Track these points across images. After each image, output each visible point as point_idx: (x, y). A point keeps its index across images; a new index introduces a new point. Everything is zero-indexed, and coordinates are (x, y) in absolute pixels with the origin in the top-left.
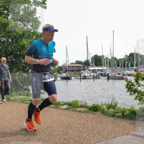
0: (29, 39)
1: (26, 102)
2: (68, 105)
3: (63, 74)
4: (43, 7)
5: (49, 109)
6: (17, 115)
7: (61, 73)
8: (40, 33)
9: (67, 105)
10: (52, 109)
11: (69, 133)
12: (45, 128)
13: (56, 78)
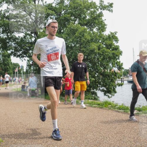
0: (96, 43)
1: (94, 106)
2: (138, 110)
3: (130, 78)
4: (109, 10)
5: (118, 114)
6: (86, 119)
7: (128, 76)
8: (106, 35)
9: (136, 110)
10: (121, 114)
11: (140, 140)
12: (115, 134)
13: (123, 82)
